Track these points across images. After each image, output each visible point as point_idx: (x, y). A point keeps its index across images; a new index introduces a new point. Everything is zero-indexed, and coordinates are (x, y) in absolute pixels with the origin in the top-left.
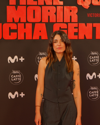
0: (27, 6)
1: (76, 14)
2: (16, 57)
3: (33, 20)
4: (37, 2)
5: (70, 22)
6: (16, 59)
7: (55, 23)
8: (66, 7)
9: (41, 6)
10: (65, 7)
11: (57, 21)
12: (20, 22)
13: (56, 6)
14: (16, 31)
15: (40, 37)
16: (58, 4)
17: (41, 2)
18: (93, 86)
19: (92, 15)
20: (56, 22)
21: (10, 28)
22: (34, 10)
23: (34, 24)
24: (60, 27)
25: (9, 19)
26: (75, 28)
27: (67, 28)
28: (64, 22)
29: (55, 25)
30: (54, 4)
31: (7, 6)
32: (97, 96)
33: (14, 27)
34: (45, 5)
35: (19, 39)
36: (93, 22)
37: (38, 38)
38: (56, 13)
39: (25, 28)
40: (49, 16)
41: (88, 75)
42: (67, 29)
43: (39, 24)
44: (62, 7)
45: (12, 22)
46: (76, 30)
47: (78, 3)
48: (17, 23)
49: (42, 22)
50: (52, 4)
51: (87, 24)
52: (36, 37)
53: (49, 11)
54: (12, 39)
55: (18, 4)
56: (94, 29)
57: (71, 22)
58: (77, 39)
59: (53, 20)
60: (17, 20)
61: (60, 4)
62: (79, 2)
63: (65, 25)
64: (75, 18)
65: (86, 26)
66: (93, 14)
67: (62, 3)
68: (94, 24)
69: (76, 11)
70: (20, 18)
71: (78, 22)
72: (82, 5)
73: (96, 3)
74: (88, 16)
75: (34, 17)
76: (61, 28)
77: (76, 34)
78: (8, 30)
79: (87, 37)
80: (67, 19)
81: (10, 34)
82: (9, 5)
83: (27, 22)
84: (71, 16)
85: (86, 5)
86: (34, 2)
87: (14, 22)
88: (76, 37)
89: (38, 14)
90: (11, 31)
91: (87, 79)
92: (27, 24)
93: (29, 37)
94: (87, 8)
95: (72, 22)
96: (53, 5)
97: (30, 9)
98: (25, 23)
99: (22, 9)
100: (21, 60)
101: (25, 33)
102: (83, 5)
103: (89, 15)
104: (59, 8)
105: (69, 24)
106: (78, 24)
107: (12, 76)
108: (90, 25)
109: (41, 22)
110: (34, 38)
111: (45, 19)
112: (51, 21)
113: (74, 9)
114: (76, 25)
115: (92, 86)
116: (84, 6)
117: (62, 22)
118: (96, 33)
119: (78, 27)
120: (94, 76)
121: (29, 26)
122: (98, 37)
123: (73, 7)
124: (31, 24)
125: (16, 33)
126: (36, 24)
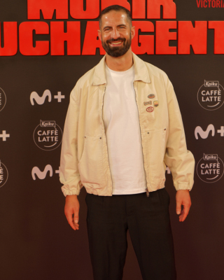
1: (173, 1)
2: (47, 93)
3: (82, 15)
5: (159, 17)
6: (47, 97)
11: (134, 17)
12: (54, 18)
14: (47, 37)
15: (98, 49)
18: (209, 153)
21: (34, 31)
23: (84, 23)
24: (140, 30)
25: (32, 12)
26: (171, 30)
27: (153, 31)
28: (148, 17)
32: (216, 174)
33: (42, 28)
35: (52, 54)
36: (208, 19)
37: (94, 53)
39: (65, 30)
41: (198, 130)
42: (154, 33)
43: (95, 22)
45: (39, 18)
46: (173, 36)
48: (48, 21)
51: (196, 22)
52: (89, 50)
54: (38, 54)
56: (211, 33)
57: (162, 18)
58: (175, 53)
60: (48, 14)
63: (151, 24)
64: (170, 10)
65: (194, 27)
68: (210, 22)
70: (55, 10)
71: (177, 19)
75: (85, 8)
77: (174, 43)
78: (31, 34)
79: (197, 51)
80: (154, 13)
81: (34, 45)
83: (71, 18)
84: (162, 6)
87: (42, 18)
88: (172, 50)
91: (197, 138)
92: (70, 24)
93: (74, 50)
95: (164, 17)
98: (65, 21)
100: (57, 99)
101: (65, 42)
105: (157, 21)
106: (178, 23)
107: (40, 133)
108: (202, 25)
110: (85, 53)
114: (173, 24)
115: (206, 153)
117: (144, 17)
118: (216, 42)
119: (176, 30)
120: (211, 131)
121: (74, 27)
122: (218, 50)
124: (79, 22)
125: (48, 42)
126: (88, 22)
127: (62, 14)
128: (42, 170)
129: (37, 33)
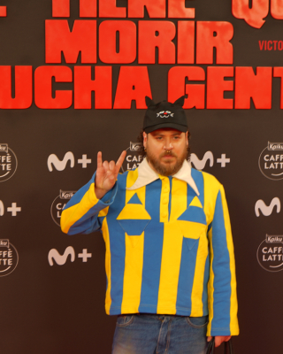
0: (99, 19)
1: (230, 41)
2: (69, 156)
3: (115, 59)
4: (124, 9)
5: (211, 62)
6: (69, 162)
7: (172, 65)
8: (203, 24)
9: (136, 20)
10: (199, 23)
11: (179, 62)
12: (79, 62)
13: (176, 20)
14: (69, 85)
15: (134, 102)
16: (181, 16)
17: (136, 10)
18: (273, 234)
19: (272, 45)
20: (176, 64)
21: (53, 77)
22: (118, 32)
23: (116, 68)
24: (187, 78)
25: (52, 54)
26: (226, 78)
27: (203, 79)
28: (198, 62)
29: (173, 70)
30: (171, 15)
31: (47, 21)
32: (281, 261)
33: (64, 75)
34: (147, 17)
35: (76, 107)
36: (273, 64)
37: (128, 106)
38: (175, 40)
39: (93, 77)
40: (157, 48)
41: (260, 204)
42: (205, 82)
43: (131, 68)
44: (193, 23)
45: (60, 62)
46: (228, 85)
47: (235, 14)
48: (71, 65)
49: (140, 62)
50: (165, 16)
51: (258, 68)
52: (122, 103)
53: (157, 33)
54: (58, 107)
55: (74, 14)
57: (215, 63)
58: (232, 107)
59: (167, 57)
60: (71, 57)
61: (187, 16)
62: (236, 11)
63: (201, 70)
64: (226, 53)
65: (256, 74)
66: (275, 42)
67: (190, 13)
68: (275, 68)
69: (230, 34)
70: (80, 52)
71: (235, 64)
72: (243, 20)
73: (281, 12)
74: (261, 48)
75: (118, 50)
76: (190, 79)
77: (230, 94)
78: (49, 82)
79: (259, 105)
80: (205, 56)
81: (54, 95)
82: (51, 17)
83: (99, 62)
84: (215, 48)
85: (257, 18)
86: (119, 9)
87: (63, 62)
89: (127, 42)
90: (56, 85)
91: (258, 214)
92: (99, 69)
93: (103, 102)
94: (259, 27)
95: (218, 62)
96: (167, 18)
97: (108, 29)
98: (93, 65)
99: (85, 28)
101: (93, 92)
102: (246, 20)
103: (264, 45)
104: (183, 24)
105: (209, 67)
106: (235, 69)
107: (59, 206)
108: (265, 72)
109: (136, 63)
110: (117, 106)
111: (147, 56)
112: (162, 60)
113: (224, 29)
114: (229, 71)
115: (269, 234)
116: (250, 20)
117: (192, 62)
118: (282, 93)
119: (233, 78)
120: (275, 207)
121: (104, 73)
123: (220, 23)
124: (111, 67)
125: (71, 92)
126: (122, 67)
127: (89, 57)
128: (61, 253)
129: (56, 80)
